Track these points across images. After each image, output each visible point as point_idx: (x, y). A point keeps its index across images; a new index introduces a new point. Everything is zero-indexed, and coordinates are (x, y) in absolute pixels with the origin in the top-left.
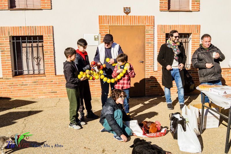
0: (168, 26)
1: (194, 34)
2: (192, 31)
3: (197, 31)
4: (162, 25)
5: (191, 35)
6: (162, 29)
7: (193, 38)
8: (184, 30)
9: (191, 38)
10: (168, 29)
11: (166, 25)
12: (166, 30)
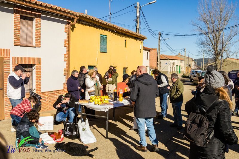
0: (20, 58)
1: (38, 65)
2: (36, 62)
3: (40, 62)
4: (16, 57)
5: (35, 65)
6: (16, 61)
7: (36, 68)
8: (31, 62)
9: (35, 68)
10: (20, 60)
11: (19, 57)
12: (19, 61)
